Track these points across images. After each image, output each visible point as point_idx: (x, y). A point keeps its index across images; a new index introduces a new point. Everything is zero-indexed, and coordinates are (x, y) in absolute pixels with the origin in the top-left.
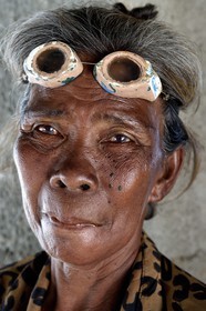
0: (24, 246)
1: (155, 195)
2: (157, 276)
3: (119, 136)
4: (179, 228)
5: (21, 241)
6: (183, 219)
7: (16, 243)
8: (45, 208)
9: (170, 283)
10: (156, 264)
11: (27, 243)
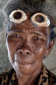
0: (5, 67)
1: (46, 53)
2: (47, 76)
3: (37, 38)
4: (50, 61)
5: (4, 65)
6: (51, 58)
7: (3, 66)
8: (16, 59)
9: (51, 79)
10: (46, 73)
11: (6, 66)
